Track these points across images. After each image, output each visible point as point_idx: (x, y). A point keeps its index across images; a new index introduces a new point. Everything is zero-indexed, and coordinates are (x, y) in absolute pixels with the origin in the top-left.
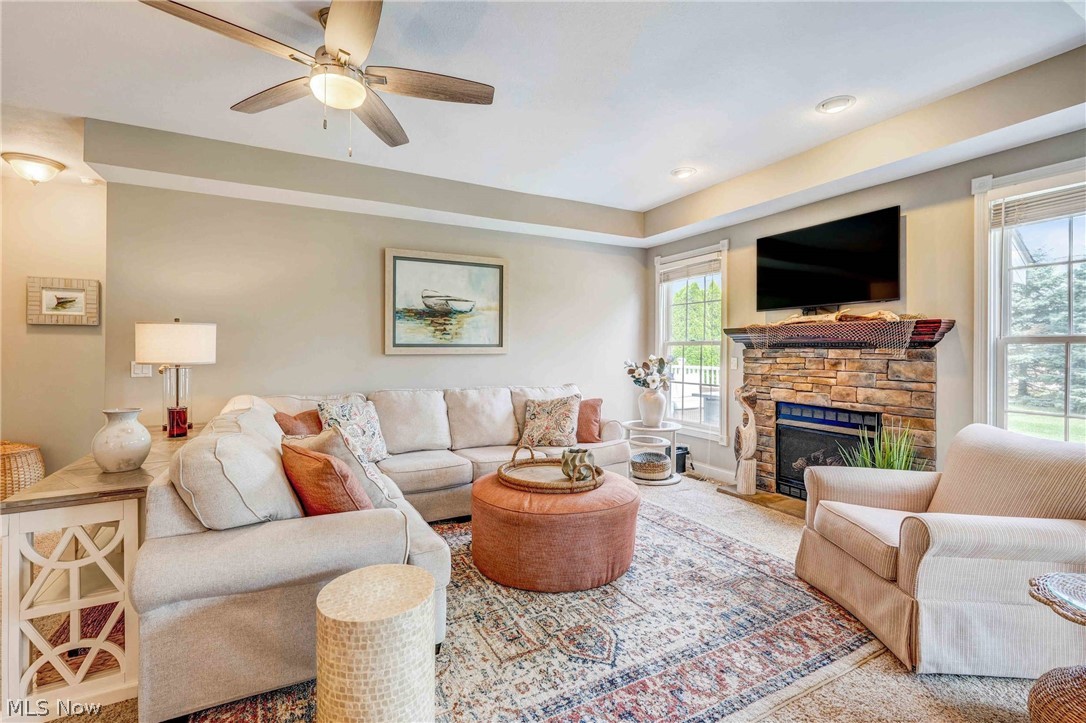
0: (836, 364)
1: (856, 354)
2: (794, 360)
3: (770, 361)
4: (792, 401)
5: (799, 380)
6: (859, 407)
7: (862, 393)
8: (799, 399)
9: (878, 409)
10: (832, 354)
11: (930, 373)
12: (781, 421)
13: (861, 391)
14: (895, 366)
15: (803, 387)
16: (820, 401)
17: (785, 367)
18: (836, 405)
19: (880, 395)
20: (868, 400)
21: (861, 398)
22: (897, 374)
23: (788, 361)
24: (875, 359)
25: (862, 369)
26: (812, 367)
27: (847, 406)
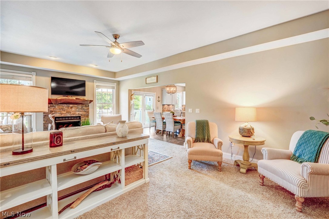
0: (72, 107)
1: (76, 106)
2: (61, 107)
3: (54, 107)
4: (60, 116)
5: (63, 111)
6: (77, 115)
7: (77, 113)
8: (63, 116)
9: (80, 115)
10: (71, 105)
11: (89, 108)
12: (56, 122)
13: (77, 112)
14: (84, 108)
15: (64, 113)
16: (69, 115)
17: (58, 109)
18: (72, 116)
19: (81, 113)
20: (78, 114)
21: (77, 114)
22: (84, 109)
23: (59, 107)
24: (80, 106)
25: (77, 108)
26: (66, 109)
27: (75, 116)
